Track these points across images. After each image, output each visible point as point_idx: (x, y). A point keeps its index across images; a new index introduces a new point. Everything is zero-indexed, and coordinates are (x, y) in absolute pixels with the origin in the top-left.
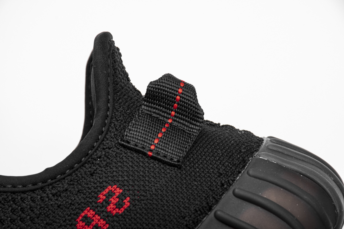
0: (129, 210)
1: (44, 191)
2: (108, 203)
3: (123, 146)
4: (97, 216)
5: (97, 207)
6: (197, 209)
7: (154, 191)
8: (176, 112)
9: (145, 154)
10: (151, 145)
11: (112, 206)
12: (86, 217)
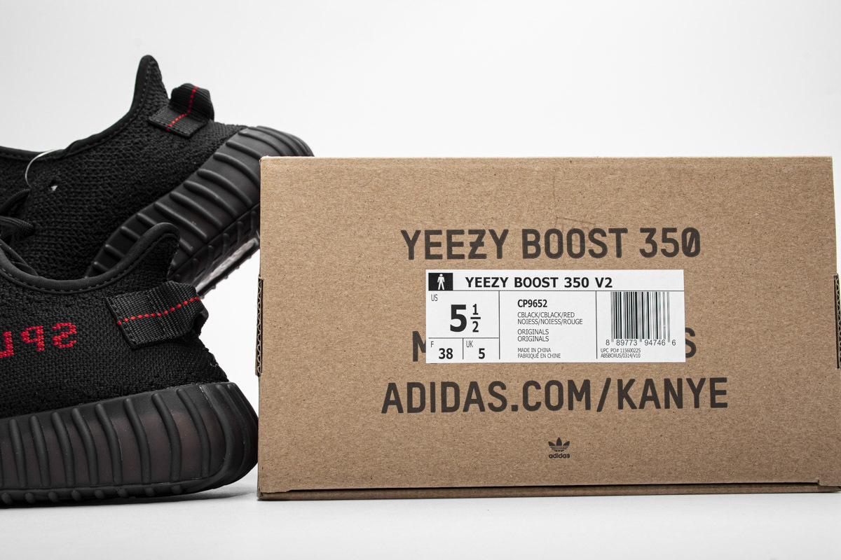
0: (68, 350)
1: (24, 291)
2: (59, 333)
3: (107, 303)
4: (42, 336)
5: (48, 330)
6: (116, 387)
7: (98, 350)
8: (169, 313)
9: (116, 320)
10: (127, 318)
11: (59, 338)
12: (34, 331)
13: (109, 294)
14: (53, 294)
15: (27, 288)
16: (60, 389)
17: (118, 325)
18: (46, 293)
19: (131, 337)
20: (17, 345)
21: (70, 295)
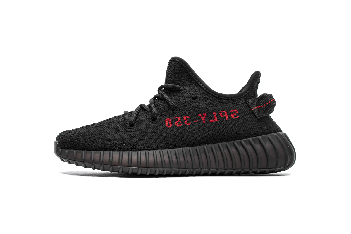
0: (236, 119)
3: (246, 102)
4: (227, 114)
5: (228, 112)
7: (247, 119)
8: (266, 105)
9: (251, 108)
10: (254, 108)
11: (233, 115)
13: (246, 99)
14: (227, 100)
15: (218, 97)
16: (236, 133)
17: (252, 111)
18: (224, 99)
19: (257, 115)
20: (218, 117)
21: (233, 100)
